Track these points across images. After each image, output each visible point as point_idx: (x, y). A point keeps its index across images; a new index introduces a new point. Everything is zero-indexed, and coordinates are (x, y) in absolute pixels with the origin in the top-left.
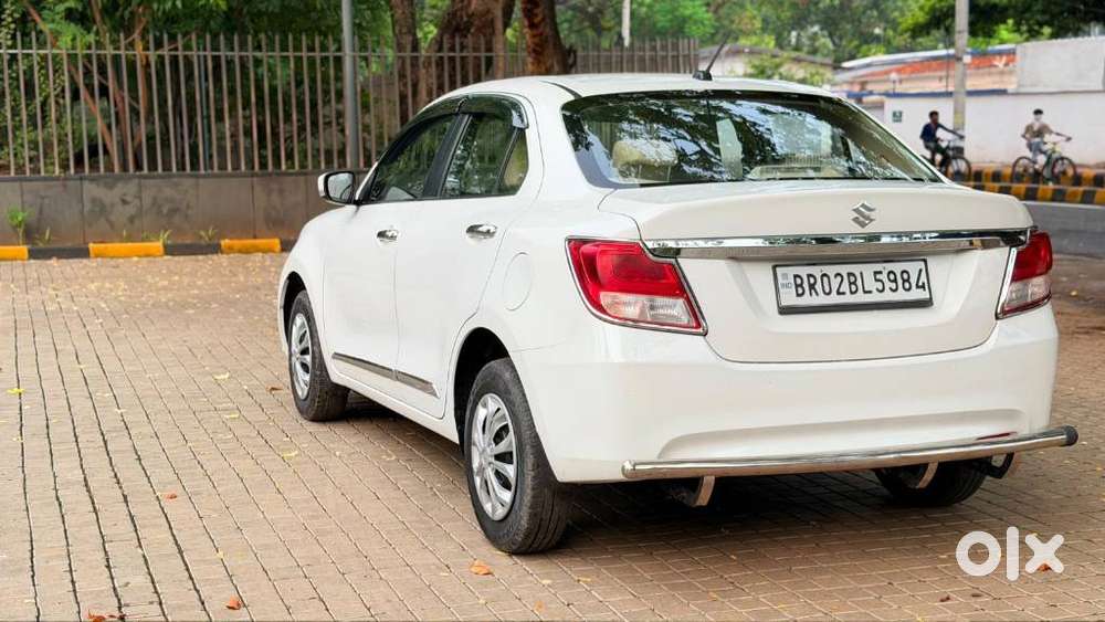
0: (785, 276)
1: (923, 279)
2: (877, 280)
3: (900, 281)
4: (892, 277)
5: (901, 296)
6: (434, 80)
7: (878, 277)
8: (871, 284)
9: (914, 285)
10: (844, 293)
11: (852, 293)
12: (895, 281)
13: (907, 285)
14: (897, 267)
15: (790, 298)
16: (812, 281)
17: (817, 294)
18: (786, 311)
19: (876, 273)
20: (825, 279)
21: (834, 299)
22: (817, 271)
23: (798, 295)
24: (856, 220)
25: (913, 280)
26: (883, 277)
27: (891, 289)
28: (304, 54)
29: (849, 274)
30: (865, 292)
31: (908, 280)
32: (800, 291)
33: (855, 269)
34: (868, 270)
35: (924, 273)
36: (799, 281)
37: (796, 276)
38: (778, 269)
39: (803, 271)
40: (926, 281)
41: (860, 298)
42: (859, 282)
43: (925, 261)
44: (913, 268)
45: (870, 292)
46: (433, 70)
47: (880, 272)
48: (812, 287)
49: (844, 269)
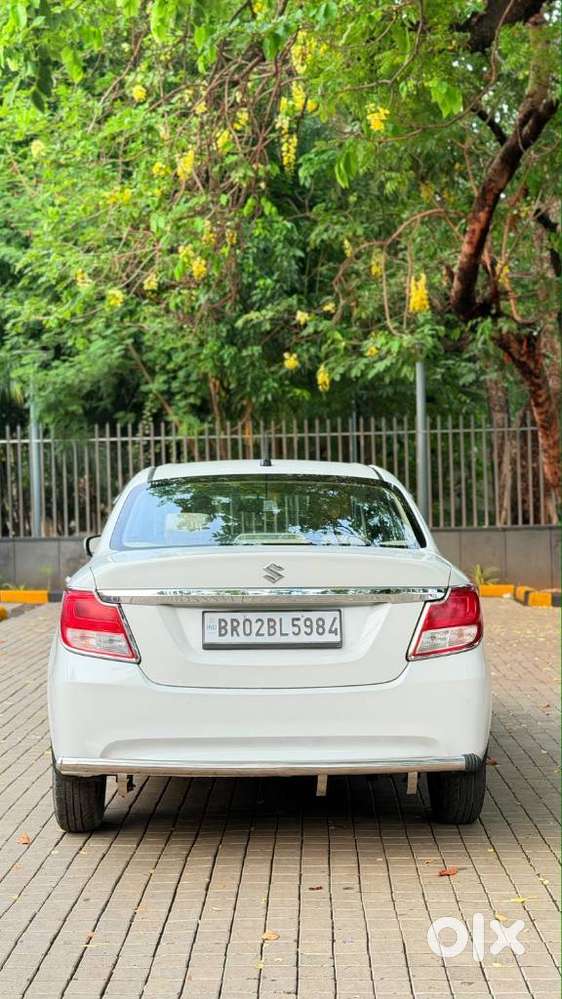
0: (211, 620)
1: (337, 625)
2: (294, 625)
3: (315, 626)
4: (308, 623)
5: (315, 638)
6: (517, 451)
7: (296, 623)
8: (288, 628)
9: (327, 630)
10: (263, 635)
11: (269, 635)
12: (311, 627)
13: (321, 630)
14: (314, 616)
15: (213, 637)
16: (235, 624)
17: (238, 635)
18: (208, 647)
19: (293, 620)
20: (247, 623)
21: (253, 639)
22: (240, 617)
23: (220, 635)
24: (266, 577)
25: (327, 627)
26: (301, 623)
27: (306, 633)
28: (372, 433)
29: (269, 620)
30: (282, 634)
31: (322, 627)
32: (223, 632)
33: (276, 616)
34: (287, 617)
35: (338, 621)
36: (223, 624)
37: (220, 621)
38: (206, 614)
39: (228, 617)
40: (339, 628)
41: (277, 639)
42: (277, 627)
43: (340, 611)
44: (329, 617)
45: (287, 635)
46: (517, 443)
47: (298, 619)
48: (234, 629)
49: (265, 616)
